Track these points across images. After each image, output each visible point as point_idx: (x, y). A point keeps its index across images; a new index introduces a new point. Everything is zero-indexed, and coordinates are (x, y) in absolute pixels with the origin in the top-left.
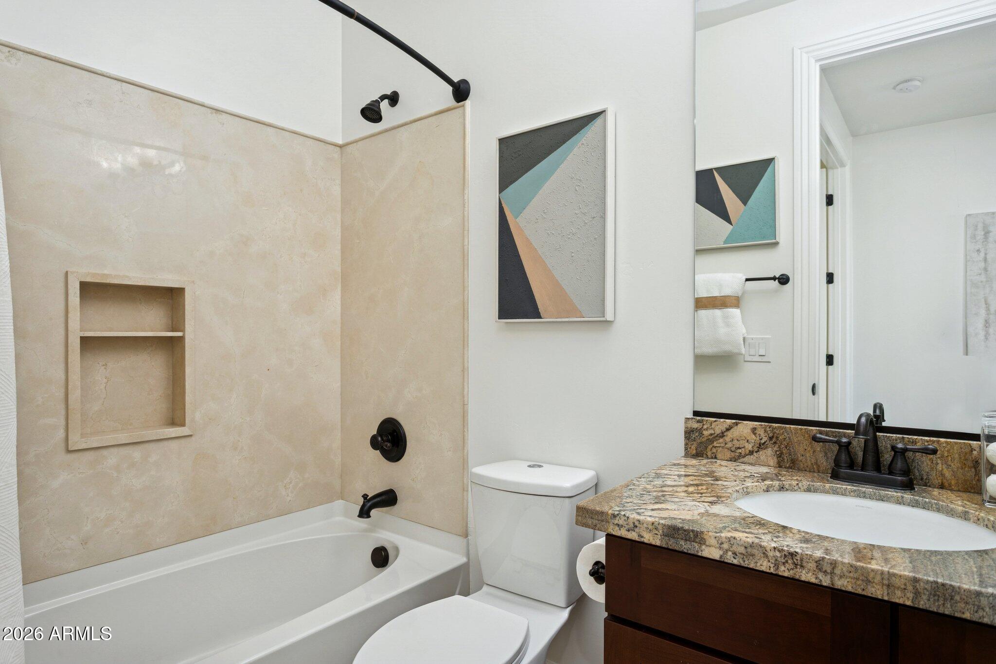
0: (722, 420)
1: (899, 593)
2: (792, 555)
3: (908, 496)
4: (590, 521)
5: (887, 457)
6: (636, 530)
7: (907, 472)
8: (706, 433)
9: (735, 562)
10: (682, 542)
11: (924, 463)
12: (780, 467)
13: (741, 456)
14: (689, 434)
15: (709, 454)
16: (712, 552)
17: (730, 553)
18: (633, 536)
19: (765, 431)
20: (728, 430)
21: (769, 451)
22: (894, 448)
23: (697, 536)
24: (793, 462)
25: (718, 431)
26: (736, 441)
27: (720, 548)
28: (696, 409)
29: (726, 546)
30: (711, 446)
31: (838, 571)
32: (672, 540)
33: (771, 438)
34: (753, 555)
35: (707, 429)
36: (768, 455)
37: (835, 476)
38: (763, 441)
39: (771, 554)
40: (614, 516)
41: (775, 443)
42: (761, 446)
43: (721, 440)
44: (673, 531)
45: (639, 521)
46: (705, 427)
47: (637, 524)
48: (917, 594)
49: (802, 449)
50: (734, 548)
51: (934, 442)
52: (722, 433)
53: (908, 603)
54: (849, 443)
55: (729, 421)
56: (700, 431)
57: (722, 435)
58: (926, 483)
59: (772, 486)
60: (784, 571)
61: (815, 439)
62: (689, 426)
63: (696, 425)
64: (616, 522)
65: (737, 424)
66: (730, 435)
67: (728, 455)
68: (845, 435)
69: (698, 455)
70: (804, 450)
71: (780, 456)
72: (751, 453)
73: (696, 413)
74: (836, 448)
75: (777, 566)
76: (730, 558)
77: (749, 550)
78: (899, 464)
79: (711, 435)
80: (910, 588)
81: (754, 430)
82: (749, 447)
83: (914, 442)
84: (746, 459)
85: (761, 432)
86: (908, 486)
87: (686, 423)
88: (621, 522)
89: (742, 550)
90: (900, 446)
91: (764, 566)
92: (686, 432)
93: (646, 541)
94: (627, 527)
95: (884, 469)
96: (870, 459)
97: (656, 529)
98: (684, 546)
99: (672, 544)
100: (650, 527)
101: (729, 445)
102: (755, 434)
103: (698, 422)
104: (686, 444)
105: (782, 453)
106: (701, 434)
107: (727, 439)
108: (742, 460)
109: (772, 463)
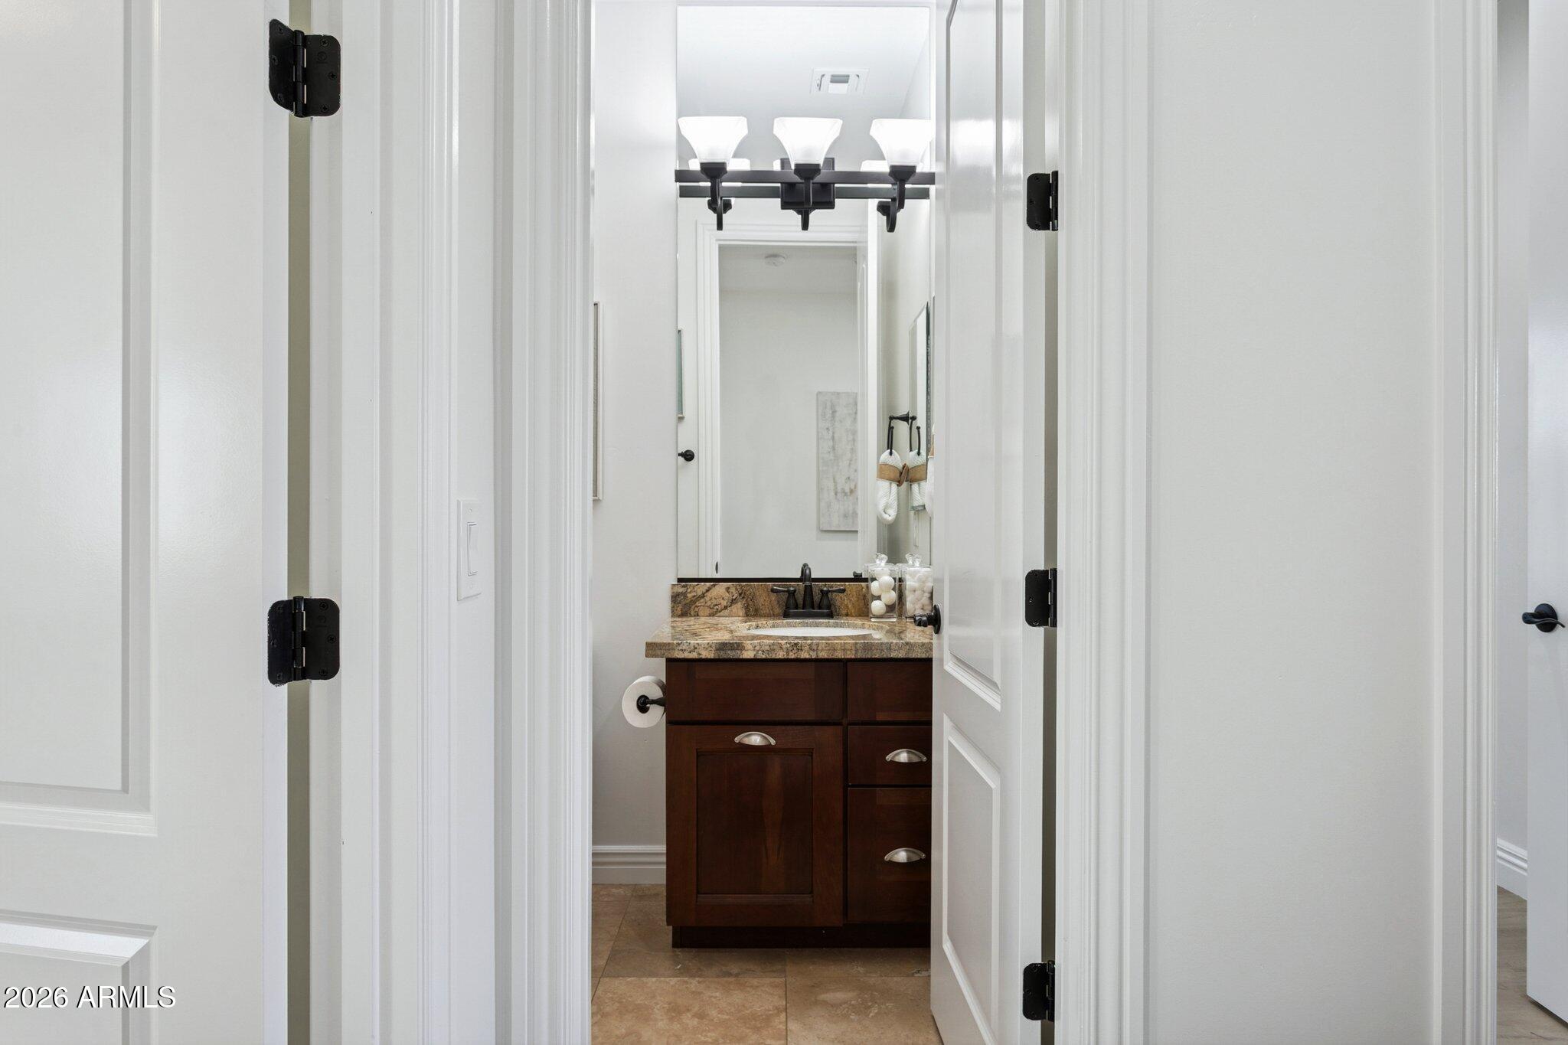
0: (703, 584)
1: (849, 652)
2: (796, 644)
3: (832, 621)
4: (659, 652)
5: (817, 598)
6: (696, 650)
7: (829, 607)
8: (689, 595)
9: (764, 657)
10: (729, 652)
11: (838, 598)
12: (747, 616)
13: (718, 611)
14: (675, 598)
15: (692, 613)
16: (748, 654)
17: (760, 652)
18: (694, 655)
19: (736, 589)
20: (707, 591)
21: (739, 605)
22: (822, 591)
23: (739, 646)
24: (756, 610)
25: (700, 593)
26: (714, 599)
27: (754, 650)
28: (679, 577)
29: (757, 648)
30: (693, 607)
31: (820, 648)
32: (722, 652)
33: (740, 595)
34: (774, 650)
35: (690, 592)
36: (738, 608)
37: (786, 615)
38: (734, 598)
39: (784, 646)
40: (679, 644)
41: (743, 598)
42: (733, 602)
43: (702, 600)
44: (723, 646)
45: (698, 644)
46: (689, 590)
47: (696, 646)
48: (857, 650)
49: (762, 600)
50: (763, 648)
51: (842, 585)
52: (703, 594)
53: (853, 657)
54: (795, 591)
55: (708, 584)
56: (684, 594)
57: (703, 596)
58: (839, 615)
59: (751, 625)
60: (792, 656)
61: (773, 591)
62: (675, 591)
63: (681, 590)
64: (680, 648)
65: (714, 586)
66: (709, 594)
67: (708, 611)
68: (790, 586)
69: (684, 614)
70: (764, 599)
71: (747, 608)
72: (726, 608)
73: (680, 580)
74: (786, 595)
75: (788, 653)
76: (761, 656)
77: (772, 647)
78: (825, 602)
79: (694, 596)
80: (853, 648)
81: (728, 589)
82: (724, 603)
83: (832, 587)
84: (721, 613)
85: (733, 590)
86: (830, 616)
87: (672, 589)
88: (684, 648)
89: (767, 648)
90: (825, 589)
91: (781, 655)
92: (672, 597)
93: (703, 657)
94: (689, 650)
95: (816, 604)
96: (808, 602)
97: (711, 647)
98: (731, 654)
99: (723, 655)
100: (706, 646)
101: (709, 603)
102: (728, 592)
103: (683, 586)
104: (673, 607)
105: (748, 605)
106: (686, 597)
107: (707, 599)
108: (719, 614)
109: (741, 615)
